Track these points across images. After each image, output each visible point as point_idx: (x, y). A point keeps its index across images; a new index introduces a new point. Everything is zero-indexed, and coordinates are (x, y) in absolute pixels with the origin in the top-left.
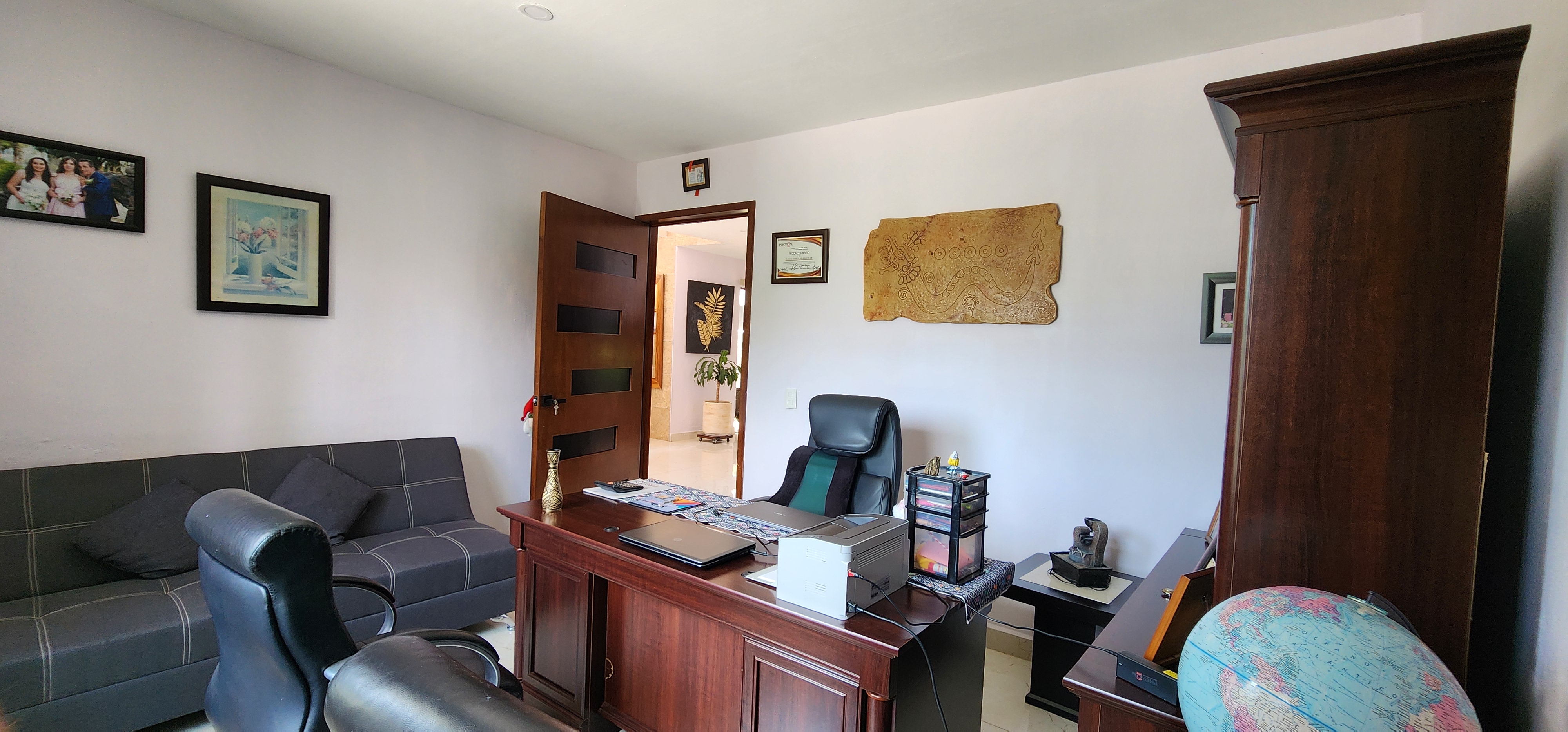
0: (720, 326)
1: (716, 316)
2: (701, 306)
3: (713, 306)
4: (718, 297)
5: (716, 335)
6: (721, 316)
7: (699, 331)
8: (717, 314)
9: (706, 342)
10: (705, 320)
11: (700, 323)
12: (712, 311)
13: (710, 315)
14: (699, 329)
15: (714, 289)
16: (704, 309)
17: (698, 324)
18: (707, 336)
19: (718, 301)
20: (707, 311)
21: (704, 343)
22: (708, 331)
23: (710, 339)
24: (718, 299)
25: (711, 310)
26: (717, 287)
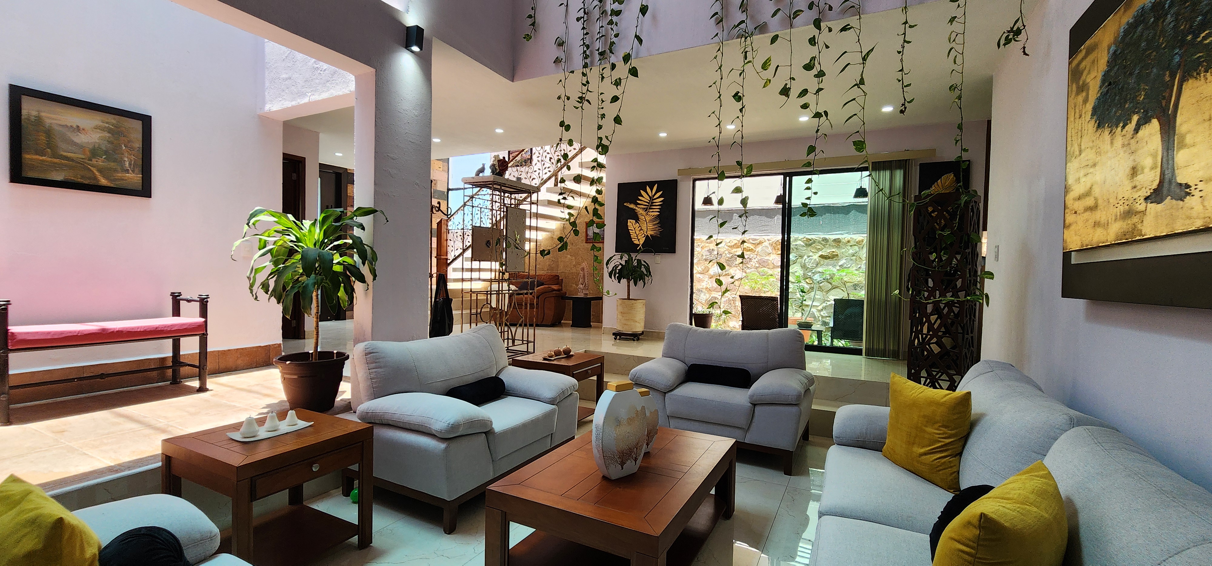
0: (658, 223)
1: (651, 214)
2: (632, 206)
3: (648, 204)
4: (653, 194)
5: (652, 233)
6: (659, 213)
7: (630, 231)
8: (652, 212)
9: (639, 239)
10: (637, 219)
11: (631, 223)
12: (646, 210)
13: (644, 213)
14: (629, 228)
15: (648, 187)
16: (636, 208)
17: (629, 224)
18: (640, 235)
19: (655, 197)
20: (640, 210)
21: (636, 242)
22: (641, 229)
23: (645, 238)
24: (653, 197)
25: (645, 208)
26: (651, 184)
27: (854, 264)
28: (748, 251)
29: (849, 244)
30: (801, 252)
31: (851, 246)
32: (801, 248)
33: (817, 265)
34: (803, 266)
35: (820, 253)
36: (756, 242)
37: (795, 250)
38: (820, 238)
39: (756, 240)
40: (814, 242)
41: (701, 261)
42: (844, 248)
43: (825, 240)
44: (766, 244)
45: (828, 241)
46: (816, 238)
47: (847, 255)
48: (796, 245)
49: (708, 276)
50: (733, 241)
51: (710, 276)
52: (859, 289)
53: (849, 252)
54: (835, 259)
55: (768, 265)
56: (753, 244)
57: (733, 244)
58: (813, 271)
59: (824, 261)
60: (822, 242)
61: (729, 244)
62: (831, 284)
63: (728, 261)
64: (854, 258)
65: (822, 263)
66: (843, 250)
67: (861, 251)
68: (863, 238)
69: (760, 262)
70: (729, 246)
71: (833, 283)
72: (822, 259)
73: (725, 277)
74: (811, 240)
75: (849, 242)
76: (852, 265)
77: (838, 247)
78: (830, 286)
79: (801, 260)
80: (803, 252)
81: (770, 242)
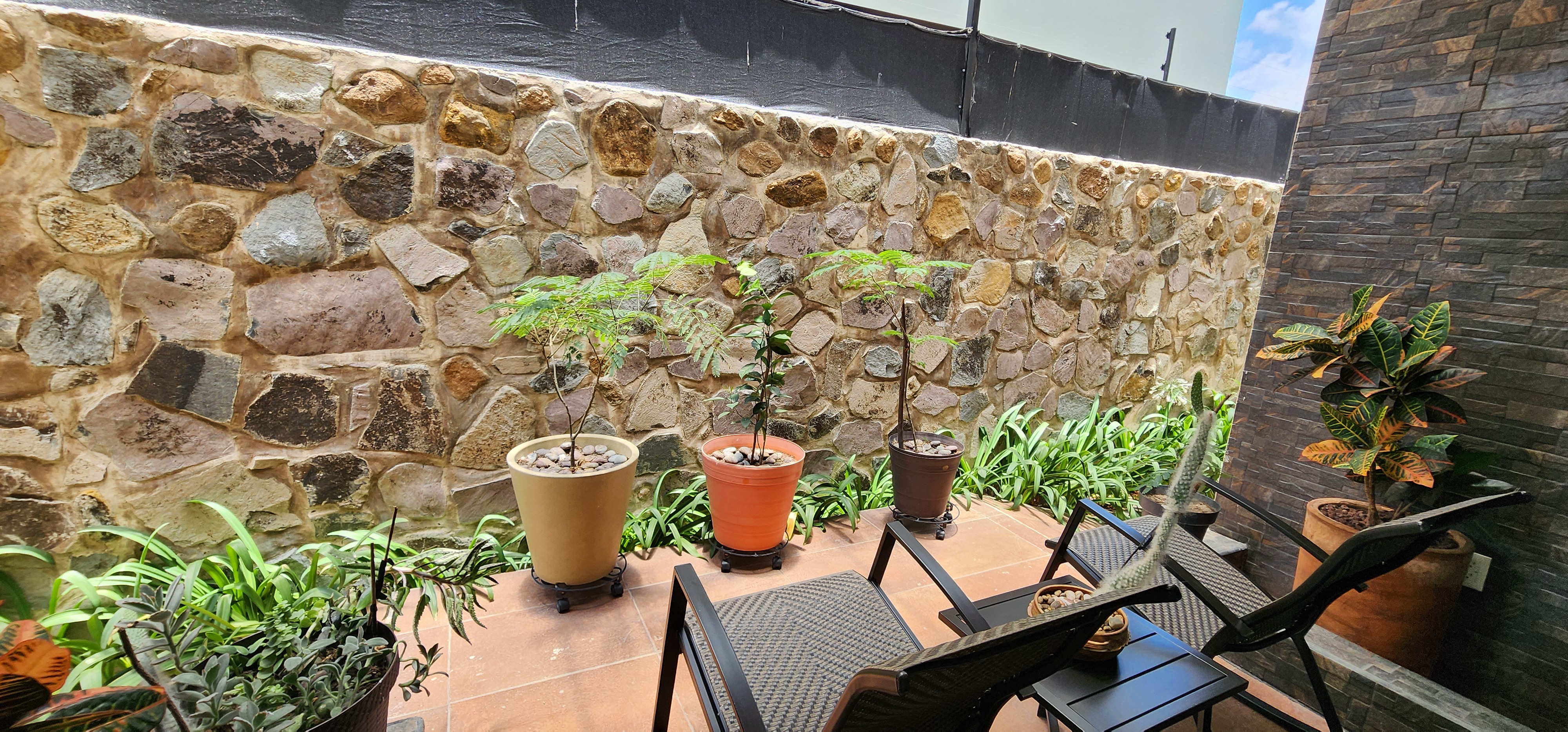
27: (865, 228)
28: (470, 145)
29: (859, 156)
30: (708, 169)
31: (861, 163)
32: (705, 153)
33: (761, 225)
34: (712, 229)
35: (773, 180)
36: (508, 99)
37: (684, 158)
38: (774, 120)
39: (505, 87)
40: (752, 135)
41: (159, 181)
42: (842, 170)
43: (789, 128)
44: (558, 116)
45: (799, 137)
46: (761, 120)
47: (849, 194)
48: (689, 138)
49: (231, 273)
50: (382, 77)
51: (247, 272)
52: (873, 309)
53: (856, 185)
54: (815, 205)
55: (574, 219)
56: (495, 107)
57: (374, 93)
58: (747, 250)
59: (782, 213)
60: (780, 139)
61: (354, 93)
62: (801, 295)
63: (355, 192)
64: (866, 205)
65: (776, 218)
66: (840, 176)
67: (885, 183)
68: (894, 139)
69: (537, 204)
70: (354, 105)
71: (809, 294)
72: (776, 205)
73: (347, 274)
74: (741, 125)
75: (857, 146)
76: (860, 232)
77: (826, 163)
78: (796, 303)
79: (704, 202)
80: (716, 170)
81: (579, 109)
